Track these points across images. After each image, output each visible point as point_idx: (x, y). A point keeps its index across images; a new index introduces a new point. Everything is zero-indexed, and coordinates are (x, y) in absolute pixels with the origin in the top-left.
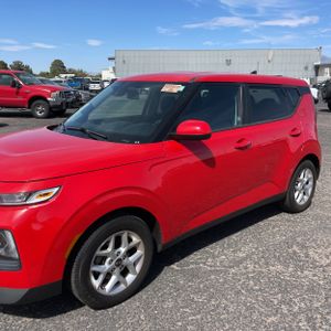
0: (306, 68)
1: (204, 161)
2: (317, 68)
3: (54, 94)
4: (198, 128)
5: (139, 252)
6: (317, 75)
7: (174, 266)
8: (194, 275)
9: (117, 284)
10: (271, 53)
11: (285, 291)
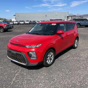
0: (65, 17)
1: (61, 38)
2: (68, 17)
3: (5, 26)
4: (61, 32)
5: (53, 56)
6: (68, 19)
7: (57, 59)
8: (61, 60)
9: (50, 62)
10: (56, 13)
11: (79, 61)
